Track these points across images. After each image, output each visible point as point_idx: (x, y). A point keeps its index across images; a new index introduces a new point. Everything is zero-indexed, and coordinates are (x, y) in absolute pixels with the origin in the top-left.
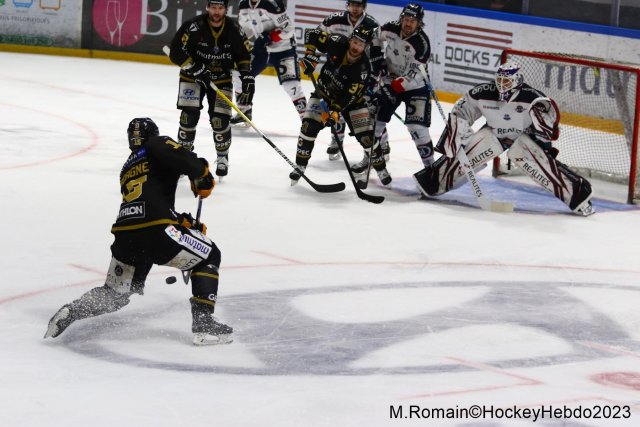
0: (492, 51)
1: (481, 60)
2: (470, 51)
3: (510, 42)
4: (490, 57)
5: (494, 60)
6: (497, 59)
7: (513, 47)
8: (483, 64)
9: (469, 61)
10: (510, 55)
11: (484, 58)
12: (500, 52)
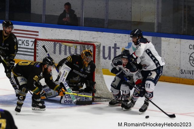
0: (30, 40)
1: (26, 44)
2: (21, 40)
3: (38, 35)
4: (29, 42)
5: (31, 43)
6: (32, 43)
7: (39, 37)
8: (26, 45)
9: (20, 45)
10: (38, 41)
11: (27, 43)
12: (34, 40)
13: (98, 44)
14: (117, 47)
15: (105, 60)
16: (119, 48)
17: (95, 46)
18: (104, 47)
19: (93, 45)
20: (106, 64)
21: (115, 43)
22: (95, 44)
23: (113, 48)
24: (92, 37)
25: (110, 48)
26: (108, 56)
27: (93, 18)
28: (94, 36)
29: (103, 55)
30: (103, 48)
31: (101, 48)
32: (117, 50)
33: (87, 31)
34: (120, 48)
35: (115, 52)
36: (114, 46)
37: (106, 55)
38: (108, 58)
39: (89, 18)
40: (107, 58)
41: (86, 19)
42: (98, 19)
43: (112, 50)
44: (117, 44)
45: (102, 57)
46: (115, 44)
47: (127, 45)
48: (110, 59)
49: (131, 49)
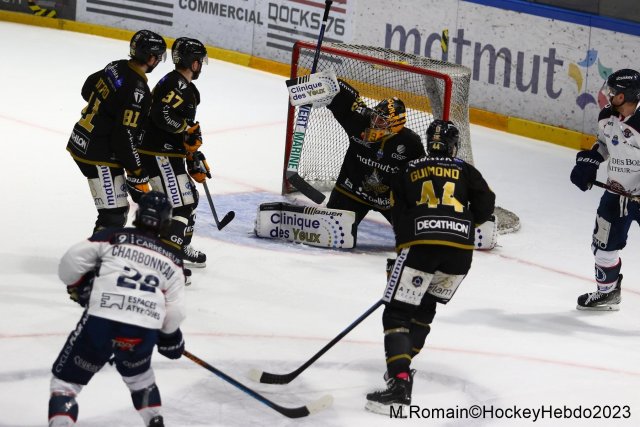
14: (557, 58)
15: (520, 93)
16: (561, 63)
18: (521, 55)
20: (523, 103)
21: (553, 47)
23: (545, 60)
24: (488, 24)
25: (536, 59)
26: (531, 82)
28: (497, 22)
29: (517, 78)
30: (519, 57)
31: (514, 59)
32: (557, 67)
33: (477, 5)
34: (564, 63)
35: (551, 73)
36: (547, 55)
37: (527, 80)
38: (530, 89)
40: (527, 88)
43: (543, 67)
44: (557, 51)
45: (515, 85)
46: (552, 52)
47: (584, 56)
48: (535, 91)
49: (594, 68)
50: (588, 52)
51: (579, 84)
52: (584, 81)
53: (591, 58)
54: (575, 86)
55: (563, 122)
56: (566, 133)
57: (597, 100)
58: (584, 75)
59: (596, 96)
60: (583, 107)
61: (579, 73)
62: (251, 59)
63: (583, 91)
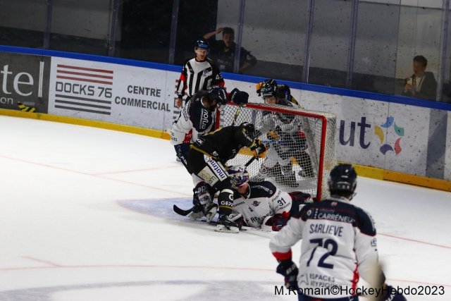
13: (331, 117)
14: (366, 123)
15: (342, 146)
16: (369, 126)
17: (326, 121)
19: (322, 118)
20: (344, 152)
21: (364, 116)
22: (327, 116)
23: (359, 124)
24: (321, 103)
25: (353, 125)
26: (350, 139)
27: (326, 69)
28: (327, 102)
31: (338, 125)
32: (366, 129)
33: (313, 92)
34: (372, 126)
35: (363, 133)
36: (360, 122)
37: (346, 138)
38: (349, 143)
39: (319, 68)
40: (347, 143)
41: (314, 71)
42: (335, 71)
44: (367, 119)
45: (338, 141)
46: (364, 119)
47: (385, 121)
48: (352, 144)
49: (391, 128)
50: (388, 118)
51: (382, 139)
52: (385, 137)
53: (389, 122)
54: (379, 140)
55: (371, 163)
56: (373, 170)
57: (393, 148)
58: (385, 133)
59: (393, 146)
60: (384, 153)
61: (382, 132)
62: (162, 133)
63: (384, 143)
